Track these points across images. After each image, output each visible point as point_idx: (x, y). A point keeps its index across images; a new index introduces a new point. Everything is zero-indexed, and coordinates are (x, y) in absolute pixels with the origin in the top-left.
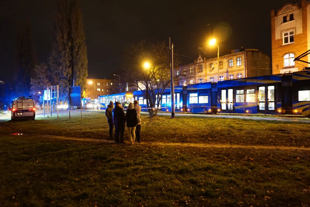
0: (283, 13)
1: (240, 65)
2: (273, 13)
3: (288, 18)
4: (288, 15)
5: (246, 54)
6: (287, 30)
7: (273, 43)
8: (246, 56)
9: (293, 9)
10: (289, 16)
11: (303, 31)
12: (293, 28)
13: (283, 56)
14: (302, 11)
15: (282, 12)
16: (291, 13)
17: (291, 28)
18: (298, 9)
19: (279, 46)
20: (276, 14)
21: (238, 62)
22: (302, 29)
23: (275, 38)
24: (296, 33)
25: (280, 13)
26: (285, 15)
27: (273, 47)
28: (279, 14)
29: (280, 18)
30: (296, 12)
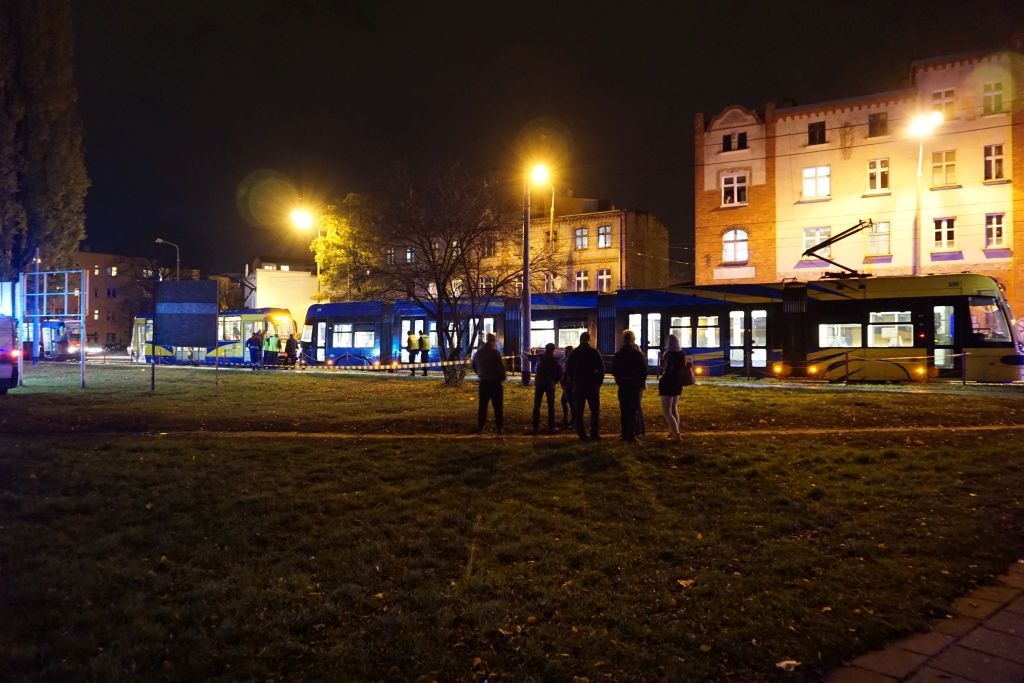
0: (723, 126)
1: (607, 245)
2: (699, 123)
3: (735, 142)
4: (734, 133)
5: (623, 218)
6: (733, 170)
7: (697, 199)
8: (624, 223)
9: (746, 120)
10: (737, 136)
11: (767, 179)
12: (746, 169)
13: (722, 234)
14: (766, 129)
15: (722, 123)
16: (741, 130)
17: (740, 168)
18: (758, 123)
19: (713, 208)
20: (707, 126)
21: (602, 238)
22: (764, 173)
23: (703, 187)
24: (751, 181)
25: (717, 124)
26: (728, 132)
27: (698, 210)
28: (714, 128)
29: (716, 137)
30: (753, 131)
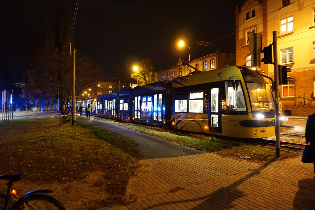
2: (237, 11)
3: (250, 15)
4: (250, 11)
5: (218, 55)
6: (249, 28)
7: (237, 43)
9: (254, 4)
10: (251, 12)
11: (264, 29)
12: (254, 26)
13: (246, 58)
14: (263, 5)
15: (245, 8)
16: (252, 9)
17: (252, 26)
18: (259, 3)
19: (242, 47)
20: (240, 11)
22: (262, 26)
23: (238, 38)
24: (257, 31)
25: (243, 9)
26: (247, 11)
27: (237, 48)
28: (242, 11)
29: (243, 14)
30: (258, 8)
